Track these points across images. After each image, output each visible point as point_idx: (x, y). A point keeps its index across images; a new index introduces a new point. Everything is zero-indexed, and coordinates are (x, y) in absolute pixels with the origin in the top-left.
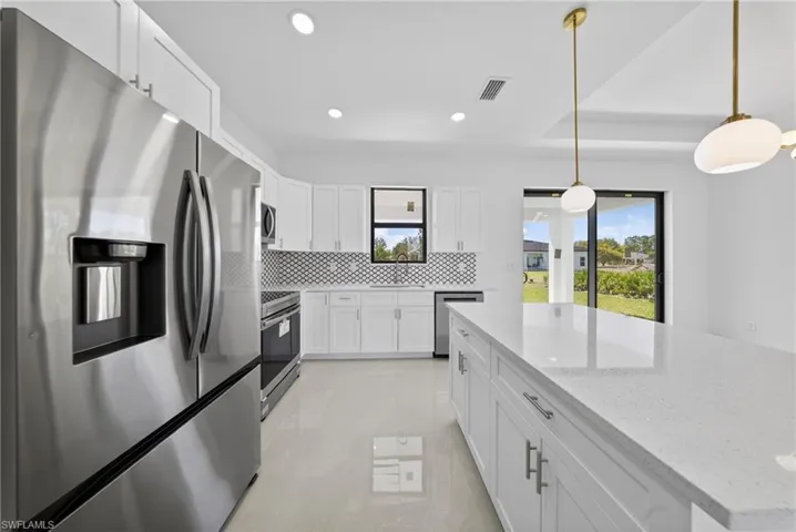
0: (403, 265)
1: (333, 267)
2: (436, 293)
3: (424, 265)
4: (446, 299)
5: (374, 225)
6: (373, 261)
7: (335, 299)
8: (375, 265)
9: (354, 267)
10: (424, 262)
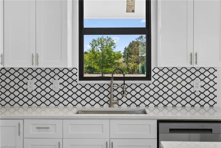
0: (120, 82)
1: (31, 85)
2: (159, 122)
3: (147, 82)
4: (172, 130)
5: (83, 31)
6: (82, 78)
7: (30, 129)
8: (84, 82)
9: (56, 86)
10: (148, 78)
